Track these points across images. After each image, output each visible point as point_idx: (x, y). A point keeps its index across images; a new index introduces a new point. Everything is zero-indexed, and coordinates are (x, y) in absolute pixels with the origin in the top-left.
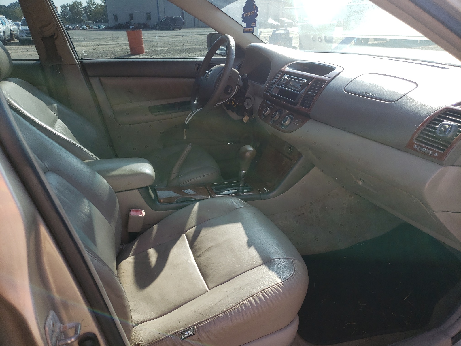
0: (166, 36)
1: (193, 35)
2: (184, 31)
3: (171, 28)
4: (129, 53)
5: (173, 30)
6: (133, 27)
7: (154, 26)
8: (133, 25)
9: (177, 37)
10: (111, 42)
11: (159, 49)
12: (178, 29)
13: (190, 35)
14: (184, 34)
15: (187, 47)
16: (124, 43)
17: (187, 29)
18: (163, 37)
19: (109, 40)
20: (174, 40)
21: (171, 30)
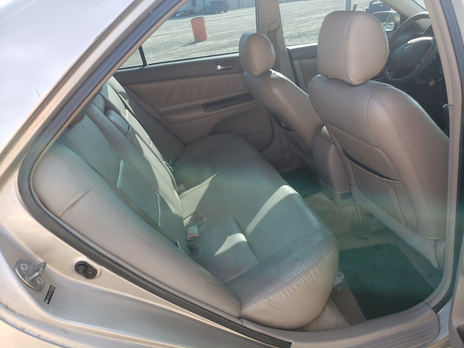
0: (215, 20)
1: (242, 16)
2: (230, 13)
3: (217, 12)
4: (193, 40)
5: (219, 13)
6: (180, 14)
7: (200, 11)
8: (179, 13)
9: (227, 20)
10: (166, 32)
11: (219, 33)
12: (224, 12)
13: (239, 16)
14: (232, 16)
15: (245, 29)
16: (178, 31)
17: (232, 11)
18: (213, 21)
19: (164, 30)
20: (226, 23)
21: (217, 14)
